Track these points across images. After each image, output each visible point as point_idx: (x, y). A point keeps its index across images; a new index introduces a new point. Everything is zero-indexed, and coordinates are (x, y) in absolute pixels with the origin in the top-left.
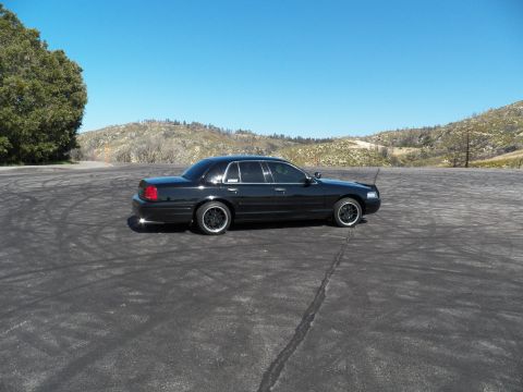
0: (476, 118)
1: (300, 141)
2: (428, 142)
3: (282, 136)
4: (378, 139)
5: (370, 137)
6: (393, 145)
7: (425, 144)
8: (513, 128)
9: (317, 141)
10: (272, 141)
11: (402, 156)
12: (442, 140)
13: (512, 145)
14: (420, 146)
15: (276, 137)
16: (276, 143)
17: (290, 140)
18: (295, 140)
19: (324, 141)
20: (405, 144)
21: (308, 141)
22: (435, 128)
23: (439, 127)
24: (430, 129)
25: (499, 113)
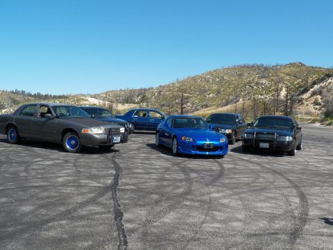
0: (179, 82)
1: (39, 96)
2: (144, 99)
3: (23, 92)
4: (105, 97)
5: (98, 95)
6: (118, 102)
7: (142, 101)
8: (205, 91)
9: (55, 97)
10: (13, 96)
11: (124, 110)
12: (155, 98)
13: (205, 103)
14: (138, 103)
15: (17, 93)
16: (17, 98)
17: (30, 95)
18: (35, 96)
19: (60, 97)
20: (127, 101)
21: (46, 97)
22: (149, 89)
23: (152, 88)
24: (145, 90)
25: (194, 79)
